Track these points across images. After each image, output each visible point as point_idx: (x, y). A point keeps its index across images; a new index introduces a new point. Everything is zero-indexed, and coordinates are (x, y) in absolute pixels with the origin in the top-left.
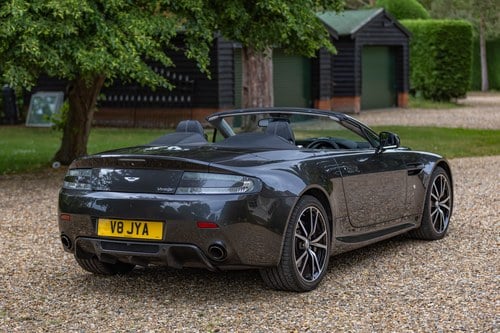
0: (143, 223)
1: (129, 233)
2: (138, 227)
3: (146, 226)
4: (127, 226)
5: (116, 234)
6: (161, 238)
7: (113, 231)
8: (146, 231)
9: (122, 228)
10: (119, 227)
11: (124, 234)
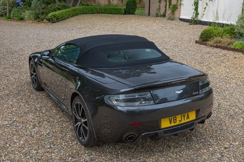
0: (186, 114)
1: (180, 121)
2: (184, 117)
3: (188, 115)
4: (179, 118)
5: (173, 124)
6: (195, 118)
7: (171, 123)
8: (188, 117)
9: (176, 120)
10: (174, 120)
11: (178, 123)
